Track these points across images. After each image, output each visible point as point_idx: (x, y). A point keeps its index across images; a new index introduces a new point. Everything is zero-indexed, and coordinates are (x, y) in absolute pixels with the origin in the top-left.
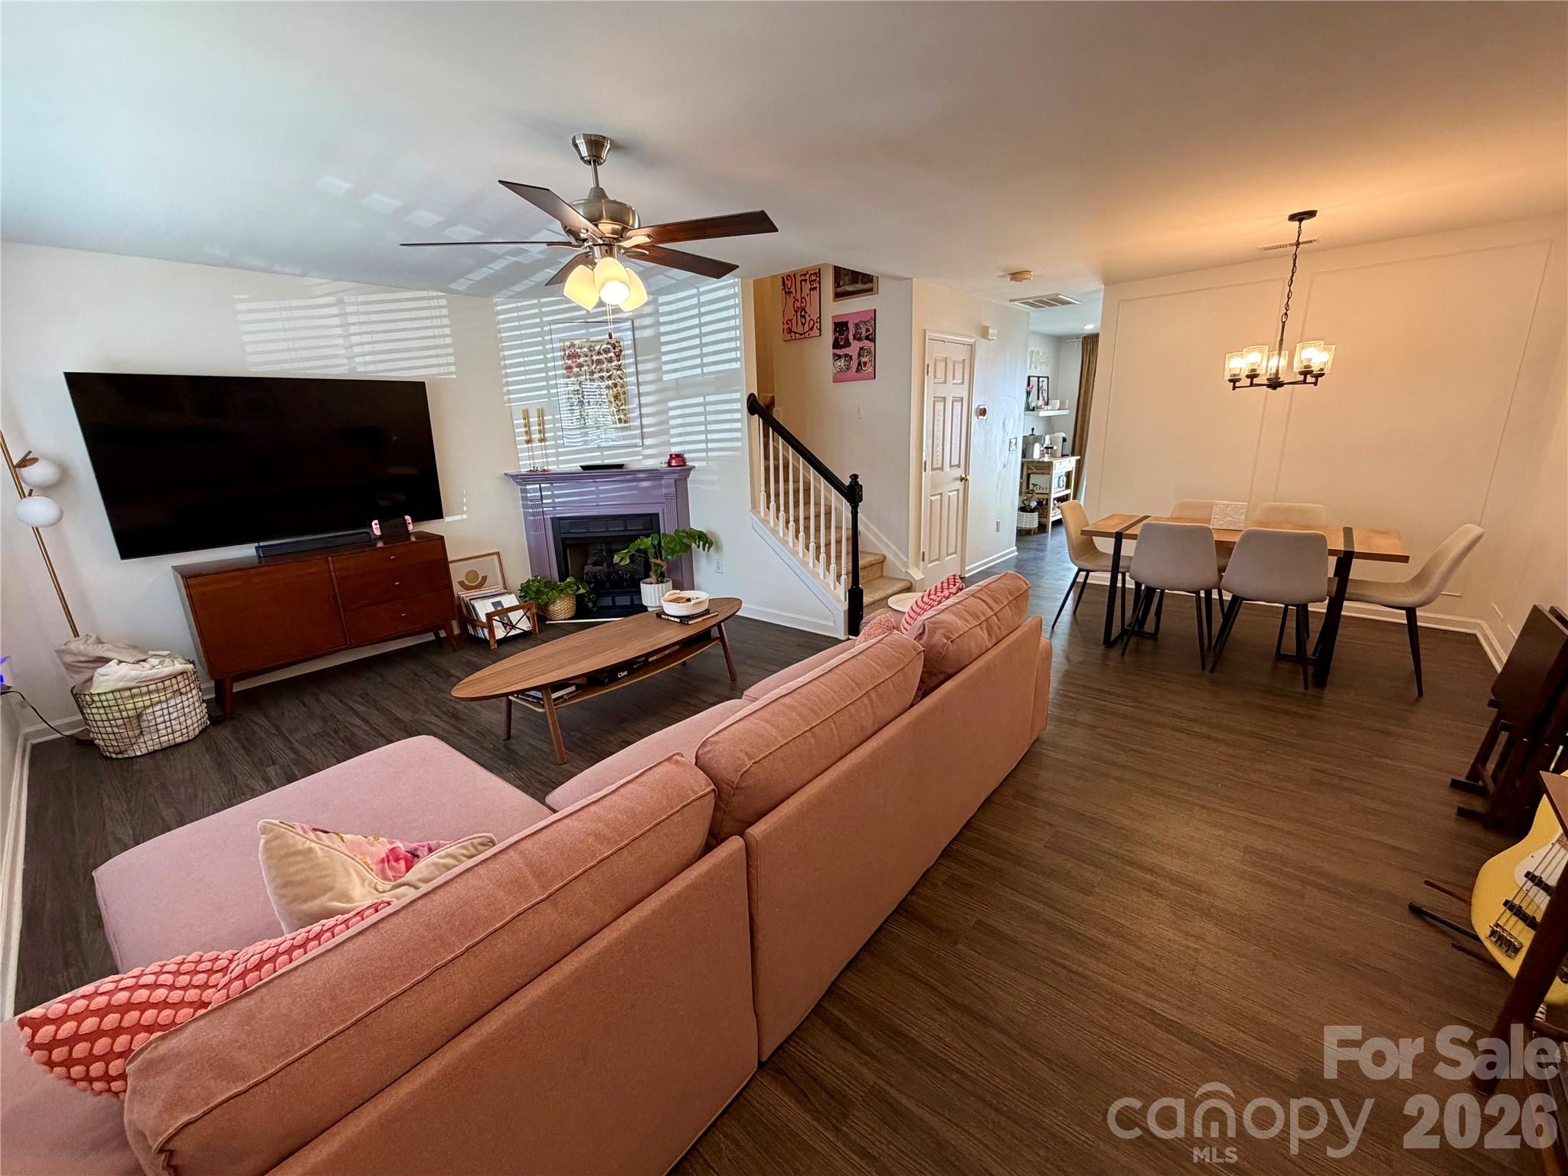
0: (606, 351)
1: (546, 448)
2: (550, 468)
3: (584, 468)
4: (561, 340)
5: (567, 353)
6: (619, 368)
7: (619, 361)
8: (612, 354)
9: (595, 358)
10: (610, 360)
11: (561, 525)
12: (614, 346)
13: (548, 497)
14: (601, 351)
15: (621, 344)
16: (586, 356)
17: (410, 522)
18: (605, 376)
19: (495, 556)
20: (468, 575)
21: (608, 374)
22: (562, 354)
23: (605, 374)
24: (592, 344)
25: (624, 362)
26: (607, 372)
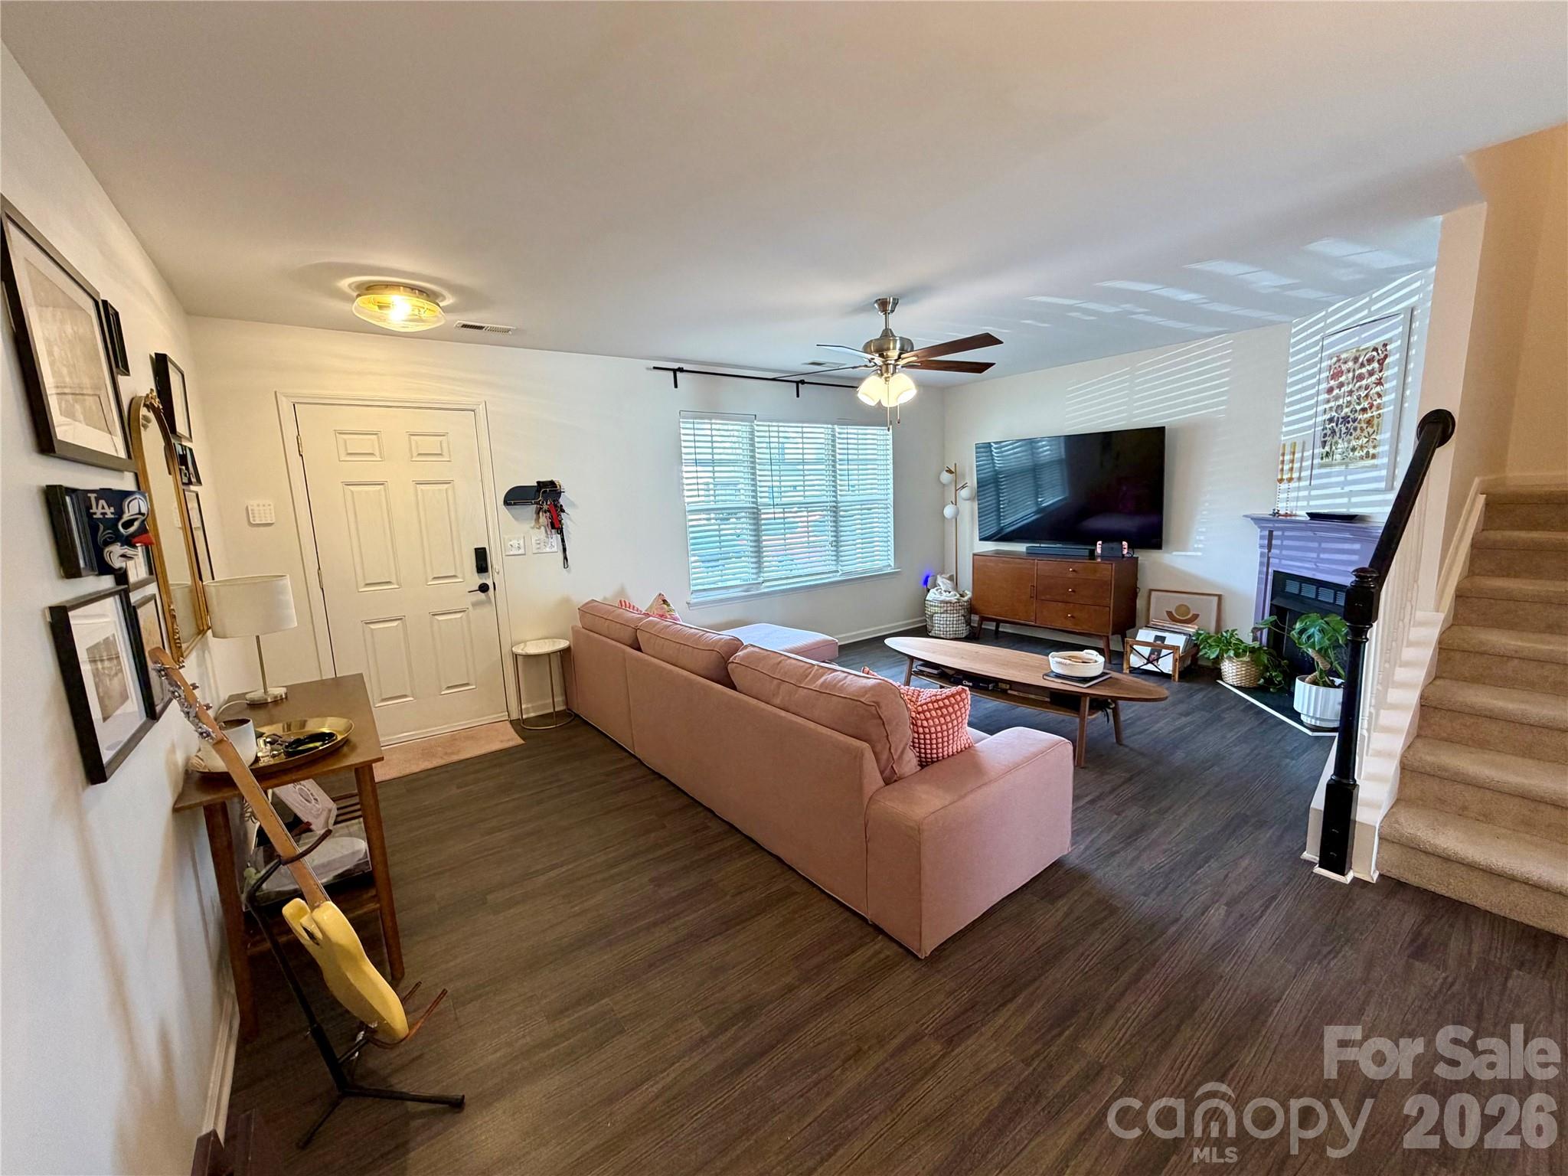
0: (1370, 361)
1: (1298, 489)
2: (1298, 513)
3: (1314, 516)
4: (1330, 357)
5: (1332, 373)
6: (1379, 383)
7: (1380, 371)
8: (1376, 365)
9: (1357, 373)
10: (1371, 373)
11: (1280, 580)
12: (1380, 352)
13: (1277, 547)
14: (1365, 363)
15: (1388, 347)
16: (1349, 371)
17: (1126, 546)
18: (1363, 395)
19: (1216, 598)
20: (1178, 608)
21: (1366, 392)
22: (1328, 374)
23: (1363, 393)
24: (1358, 355)
25: (1386, 374)
26: (1366, 389)
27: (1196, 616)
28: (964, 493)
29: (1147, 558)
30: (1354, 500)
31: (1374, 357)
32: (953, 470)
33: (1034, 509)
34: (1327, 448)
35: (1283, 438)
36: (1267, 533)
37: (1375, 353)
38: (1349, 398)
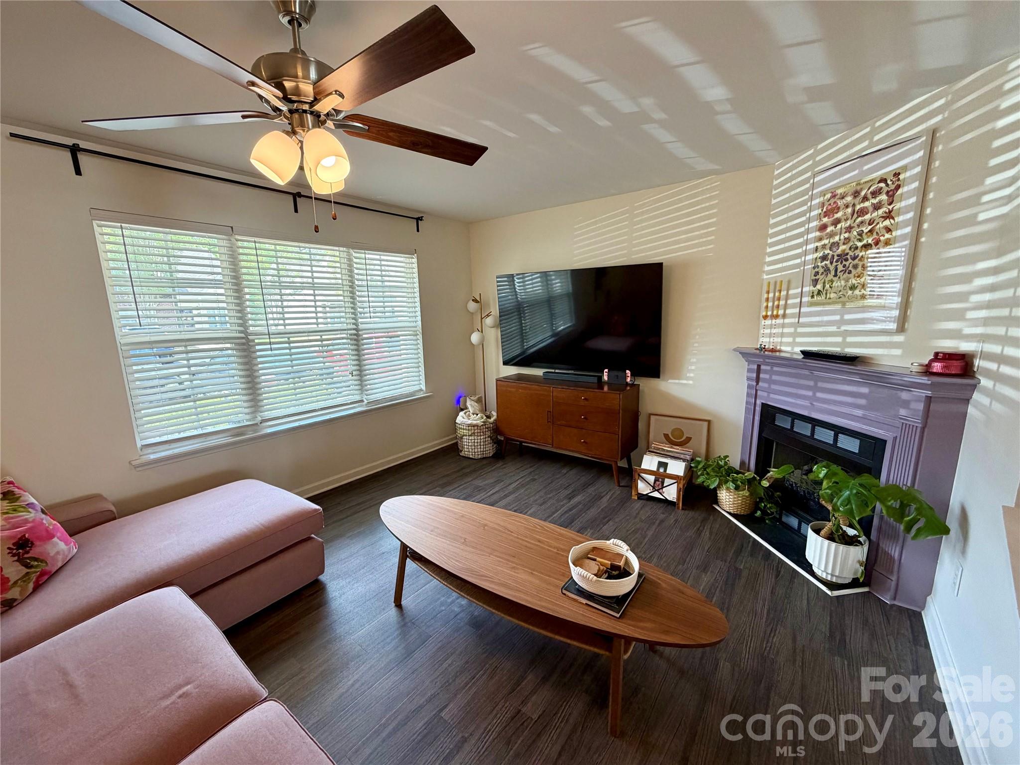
0: (875, 194)
1: (783, 326)
3: (807, 354)
4: (823, 194)
5: (825, 210)
6: (889, 216)
7: (890, 204)
8: (884, 197)
9: (858, 207)
10: (877, 207)
11: (769, 413)
12: (889, 182)
13: (765, 381)
14: (869, 196)
15: (901, 177)
16: (847, 207)
17: (629, 375)
18: (866, 231)
19: (706, 424)
20: (673, 431)
21: (870, 227)
22: (820, 211)
23: (866, 229)
24: (859, 188)
25: (897, 206)
26: (870, 224)
27: (689, 439)
28: (489, 321)
29: (646, 385)
30: (850, 339)
31: (881, 188)
32: (479, 300)
33: (550, 334)
34: (819, 287)
35: (765, 277)
36: (755, 367)
37: (882, 185)
38: (846, 235)
